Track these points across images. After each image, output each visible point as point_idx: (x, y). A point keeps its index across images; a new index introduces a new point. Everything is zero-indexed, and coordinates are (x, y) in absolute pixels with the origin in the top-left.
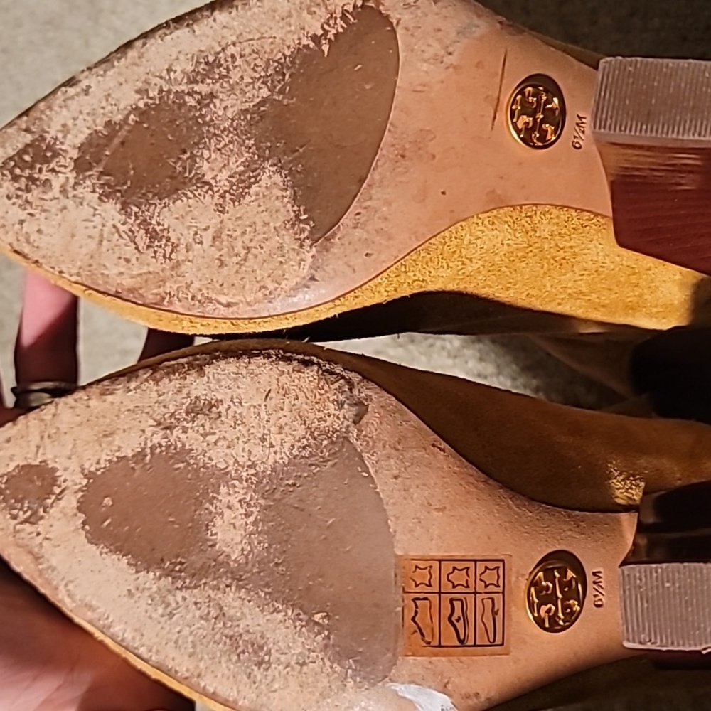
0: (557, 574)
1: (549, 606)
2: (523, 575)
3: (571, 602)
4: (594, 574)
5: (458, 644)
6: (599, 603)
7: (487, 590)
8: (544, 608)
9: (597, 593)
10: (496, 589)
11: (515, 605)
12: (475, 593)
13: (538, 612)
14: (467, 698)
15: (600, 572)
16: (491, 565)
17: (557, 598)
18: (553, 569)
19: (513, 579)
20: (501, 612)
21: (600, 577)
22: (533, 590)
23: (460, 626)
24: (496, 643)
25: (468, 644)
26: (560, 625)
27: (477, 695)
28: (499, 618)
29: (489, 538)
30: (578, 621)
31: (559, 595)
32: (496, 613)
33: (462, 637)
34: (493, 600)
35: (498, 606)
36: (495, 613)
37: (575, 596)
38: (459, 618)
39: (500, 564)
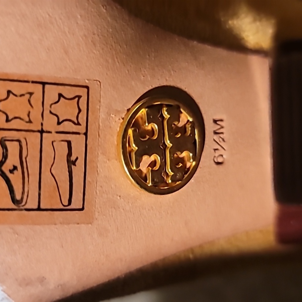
0: (166, 115)
1: (153, 158)
2: (117, 112)
3: (184, 154)
4: (215, 121)
5: (12, 206)
6: (220, 160)
7: (61, 128)
8: (147, 160)
9: (217, 147)
10: (75, 128)
11: (103, 154)
12: (42, 132)
13: (138, 165)
14: (27, 284)
15: (222, 120)
16: (69, 92)
17: (165, 146)
18: (161, 106)
19: (102, 115)
20: (80, 163)
21: (222, 127)
22: (130, 131)
23: (16, 179)
24: (72, 206)
25: (27, 206)
26: (167, 185)
27: (42, 280)
28: (78, 171)
29: (66, 52)
30: (192, 180)
31: (168, 143)
32: (74, 163)
33: (18, 197)
34: (69, 143)
35: (78, 152)
36: (71, 163)
37: (190, 145)
38: (15, 168)
39: (82, 92)
